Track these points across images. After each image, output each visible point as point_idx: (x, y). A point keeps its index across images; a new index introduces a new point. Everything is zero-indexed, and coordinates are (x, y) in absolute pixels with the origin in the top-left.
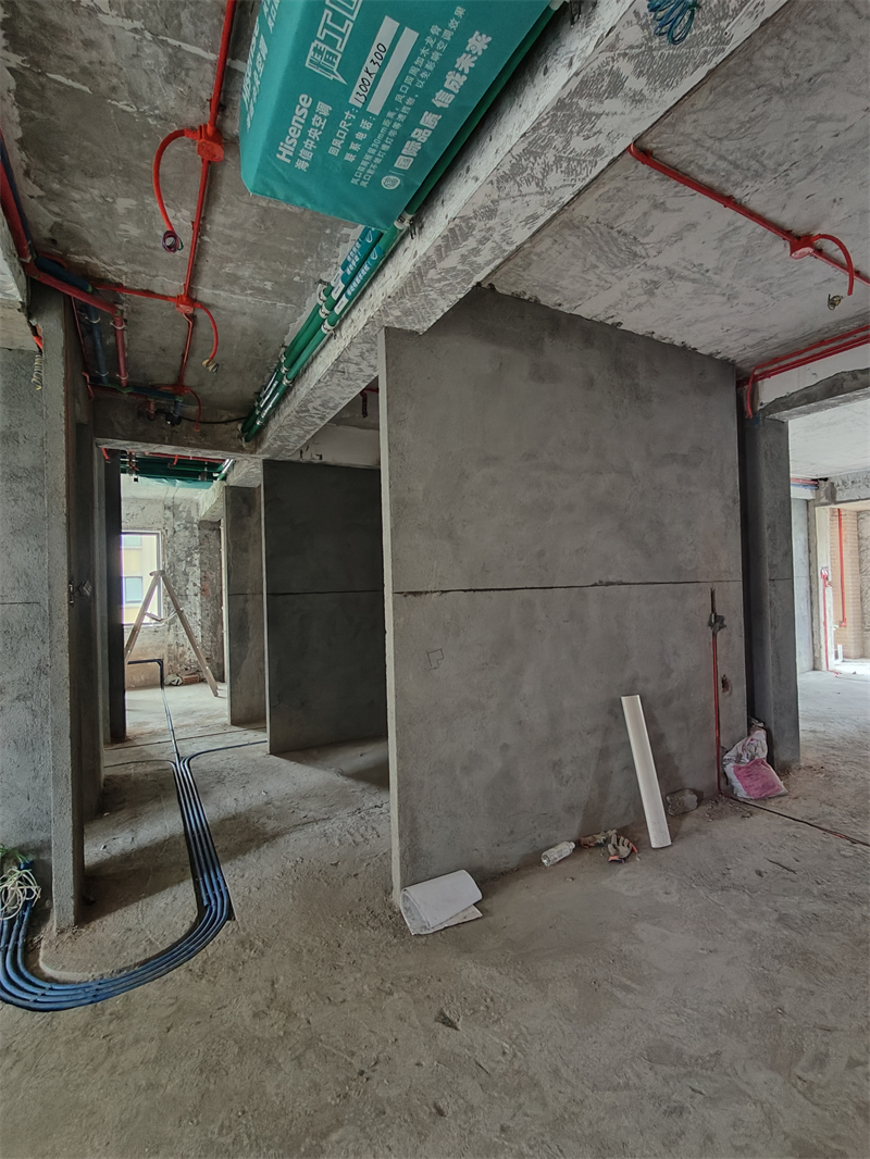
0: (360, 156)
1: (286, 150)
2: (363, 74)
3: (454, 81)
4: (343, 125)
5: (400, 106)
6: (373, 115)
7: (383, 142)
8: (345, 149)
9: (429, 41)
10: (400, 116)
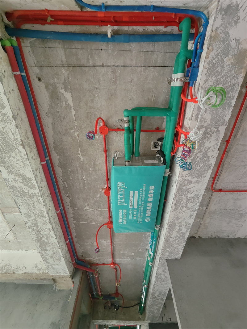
0: (137, 217)
1: (120, 221)
2: (130, 202)
3: (151, 196)
4: (130, 212)
5: (141, 204)
6: (136, 208)
7: (141, 212)
8: (133, 217)
9: (141, 191)
10: (142, 206)
